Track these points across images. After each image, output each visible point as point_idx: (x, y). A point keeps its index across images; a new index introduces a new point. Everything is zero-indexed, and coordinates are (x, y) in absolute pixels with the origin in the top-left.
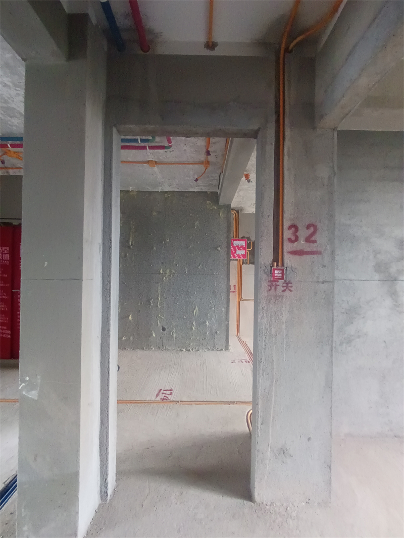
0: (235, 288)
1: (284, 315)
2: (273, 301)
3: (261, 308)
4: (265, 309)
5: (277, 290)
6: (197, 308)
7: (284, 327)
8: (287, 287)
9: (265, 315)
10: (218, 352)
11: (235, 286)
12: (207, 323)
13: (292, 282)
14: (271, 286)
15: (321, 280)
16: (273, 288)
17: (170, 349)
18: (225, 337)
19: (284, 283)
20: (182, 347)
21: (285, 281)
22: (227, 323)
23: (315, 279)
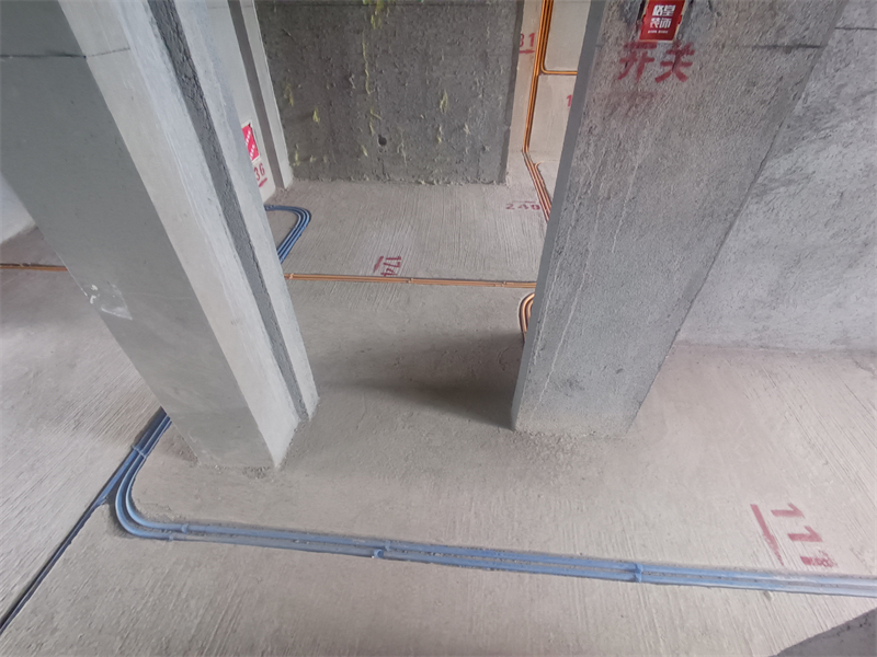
0: (532, 41)
1: (640, 151)
2: (621, 110)
3: (585, 129)
4: (595, 132)
5: (644, 74)
6: (446, 96)
7: (631, 179)
8: (674, 65)
9: (592, 148)
10: (484, 188)
11: (532, 36)
12: (467, 129)
13: (696, 46)
14: (627, 63)
15: (786, 41)
16: (633, 70)
17: (398, 179)
18: (499, 157)
19: (669, 52)
20: (419, 177)
21: (677, 44)
22: (506, 127)
23: (770, 38)
